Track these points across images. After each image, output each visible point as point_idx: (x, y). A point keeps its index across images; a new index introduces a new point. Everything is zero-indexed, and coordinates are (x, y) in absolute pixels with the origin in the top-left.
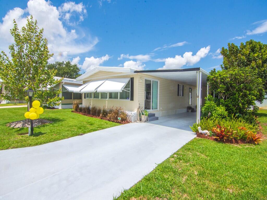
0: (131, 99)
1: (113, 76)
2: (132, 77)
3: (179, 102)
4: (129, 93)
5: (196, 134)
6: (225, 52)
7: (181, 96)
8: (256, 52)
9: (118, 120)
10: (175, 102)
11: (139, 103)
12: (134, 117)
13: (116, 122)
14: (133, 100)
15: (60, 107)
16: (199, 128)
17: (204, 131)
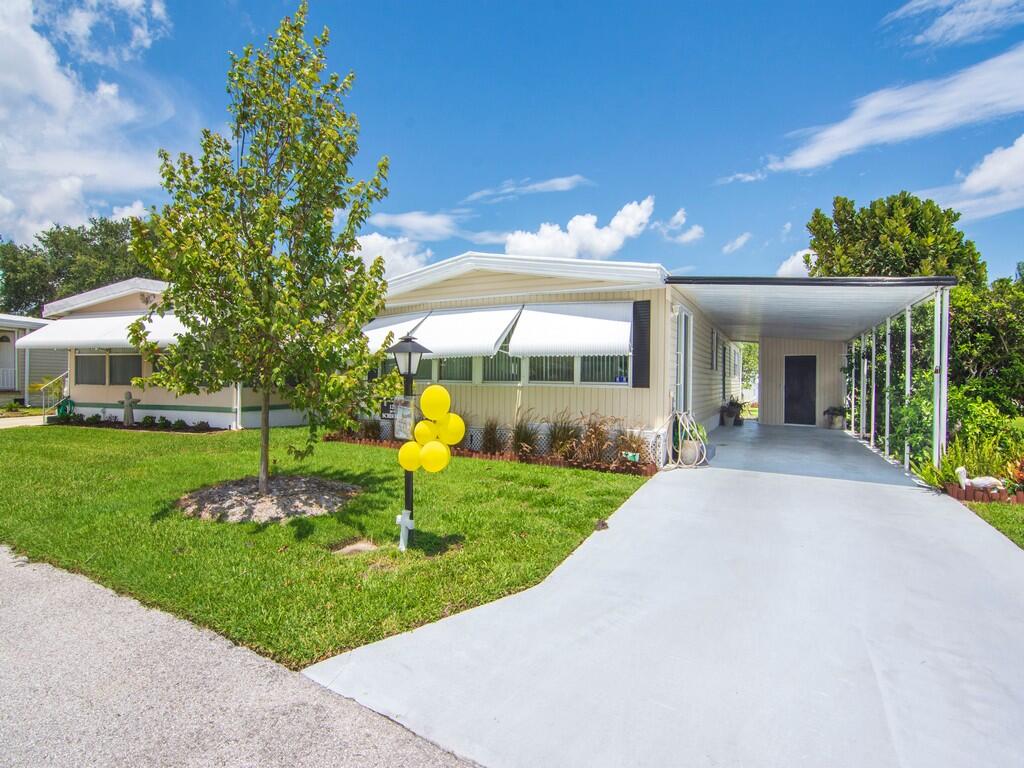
0: (633, 382)
1: (548, 292)
2: (639, 299)
3: (712, 390)
4: (626, 358)
5: (944, 491)
6: (822, 227)
7: (714, 371)
8: (926, 232)
9: (626, 460)
10: (708, 392)
11: (672, 395)
12: (663, 449)
13: (617, 471)
14: (647, 386)
15: (234, 422)
16: (961, 470)
17: (981, 481)
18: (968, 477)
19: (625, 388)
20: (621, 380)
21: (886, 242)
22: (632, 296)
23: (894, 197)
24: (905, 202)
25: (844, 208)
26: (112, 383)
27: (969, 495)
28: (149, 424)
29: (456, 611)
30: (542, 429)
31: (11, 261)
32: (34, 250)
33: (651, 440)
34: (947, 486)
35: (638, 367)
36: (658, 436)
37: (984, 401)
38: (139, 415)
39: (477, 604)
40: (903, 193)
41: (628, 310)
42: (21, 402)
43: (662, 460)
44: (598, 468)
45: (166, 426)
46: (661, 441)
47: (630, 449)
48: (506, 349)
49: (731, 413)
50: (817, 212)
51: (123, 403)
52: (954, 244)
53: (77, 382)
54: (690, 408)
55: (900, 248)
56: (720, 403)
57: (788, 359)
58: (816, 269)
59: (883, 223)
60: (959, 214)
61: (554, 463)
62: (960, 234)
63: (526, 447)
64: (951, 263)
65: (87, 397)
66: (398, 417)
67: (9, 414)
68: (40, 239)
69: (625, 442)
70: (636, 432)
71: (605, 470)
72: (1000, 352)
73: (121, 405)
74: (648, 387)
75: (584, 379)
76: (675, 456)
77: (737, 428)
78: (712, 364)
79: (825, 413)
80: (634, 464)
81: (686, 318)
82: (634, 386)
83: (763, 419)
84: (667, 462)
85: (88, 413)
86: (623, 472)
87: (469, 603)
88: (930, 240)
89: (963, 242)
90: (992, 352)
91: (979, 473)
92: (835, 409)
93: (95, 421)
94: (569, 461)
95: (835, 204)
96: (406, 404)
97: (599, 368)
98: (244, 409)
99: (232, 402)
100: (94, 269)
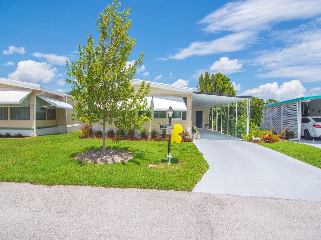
1: (160, 93)
4: (180, 112)
5: (250, 141)
15: (33, 133)
17: (257, 138)
18: (254, 138)
19: (180, 120)
22: (182, 95)
27: (255, 141)
33: (189, 133)
50: (202, 75)
57: (196, 112)
58: (199, 89)
63: (158, 136)
74: (186, 119)
80: (189, 139)
82: (182, 119)
86: (186, 142)
96: (170, 125)
98: (37, 128)
99: (31, 125)
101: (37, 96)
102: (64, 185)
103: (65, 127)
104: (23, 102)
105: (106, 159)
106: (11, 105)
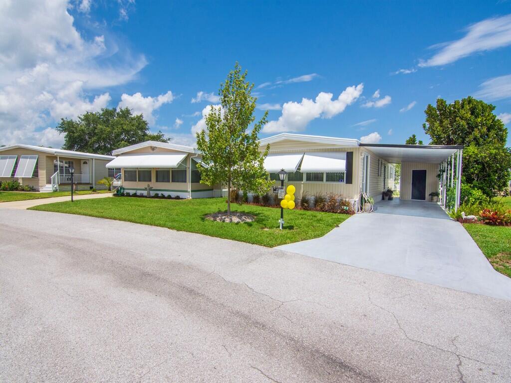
2: (349, 151)
3: (378, 184)
4: (343, 173)
5: (458, 221)
6: (431, 112)
7: (380, 177)
8: (478, 115)
9: (343, 209)
10: (376, 186)
11: (361, 186)
12: (357, 206)
13: (340, 213)
14: (351, 183)
15: (189, 196)
16: (463, 213)
17: (470, 217)
18: (466, 215)
19: (343, 185)
20: (341, 181)
21: (459, 120)
22: (346, 150)
23: (464, 99)
24: (470, 101)
25: (441, 104)
26: (139, 181)
27: (464, 222)
28: (156, 196)
29: (302, 240)
30: (312, 198)
31: (71, 128)
32: (79, 123)
33: (353, 203)
34: (459, 219)
35: (348, 176)
36: (355, 201)
37: (478, 190)
38: (152, 193)
39: (307, 239)
40: (469, 97)
41: (345, 155)
42: (91, 188)
43: (356, 210)
44: (333, 212)
45: (163, 197)
46: (356, 203)
47: (345, 205)
48: (300, 170)
49: (387, 195)
51: (146, 188)
52: (491, 121)
53: (125, 180)
54: (368, 191)
55: (465, 123)
56: (382, 190)
57: (414, 171)
59: (459, 111)
60: (495, 107)
61: (317, 210)
62: (494, 116)
63: (305, 204)
64: (489, 130)
65: (130, 186)
66: (279, 192)
67: (93, 193)
68: (80, 118)
69: (344, 203)
70: (347, 200)
71: (336, 213)
72: (485, 172)
73: (146, 189)
75: (327, 180)
76: (361, 209)
77: (389, 201)
78: (378, 174)
79: (430, 195)
80: (346, 211)
81: (367, 157)
82: (346, 183)
83: (402, 198)
84: (358, 211)
85: (132, 192)
86: (342, 213)
87: (305, 239)
88: (479, 120)
89: (496, 119)
90: (483, 172)
91: (470, 214)
92: (434, 193)
93: (135, 195)
94: (322, 210)
95: (437, 102)
96: (282, 188)
97: (333, 177)
98: (192, 191)
99: (187, 188)
100: (105, 131)
101: (192, 159)
102: (187, 231)
103: (220, 190)
104: (180, 165)
105: (225, 218)
106: (172, 169)
